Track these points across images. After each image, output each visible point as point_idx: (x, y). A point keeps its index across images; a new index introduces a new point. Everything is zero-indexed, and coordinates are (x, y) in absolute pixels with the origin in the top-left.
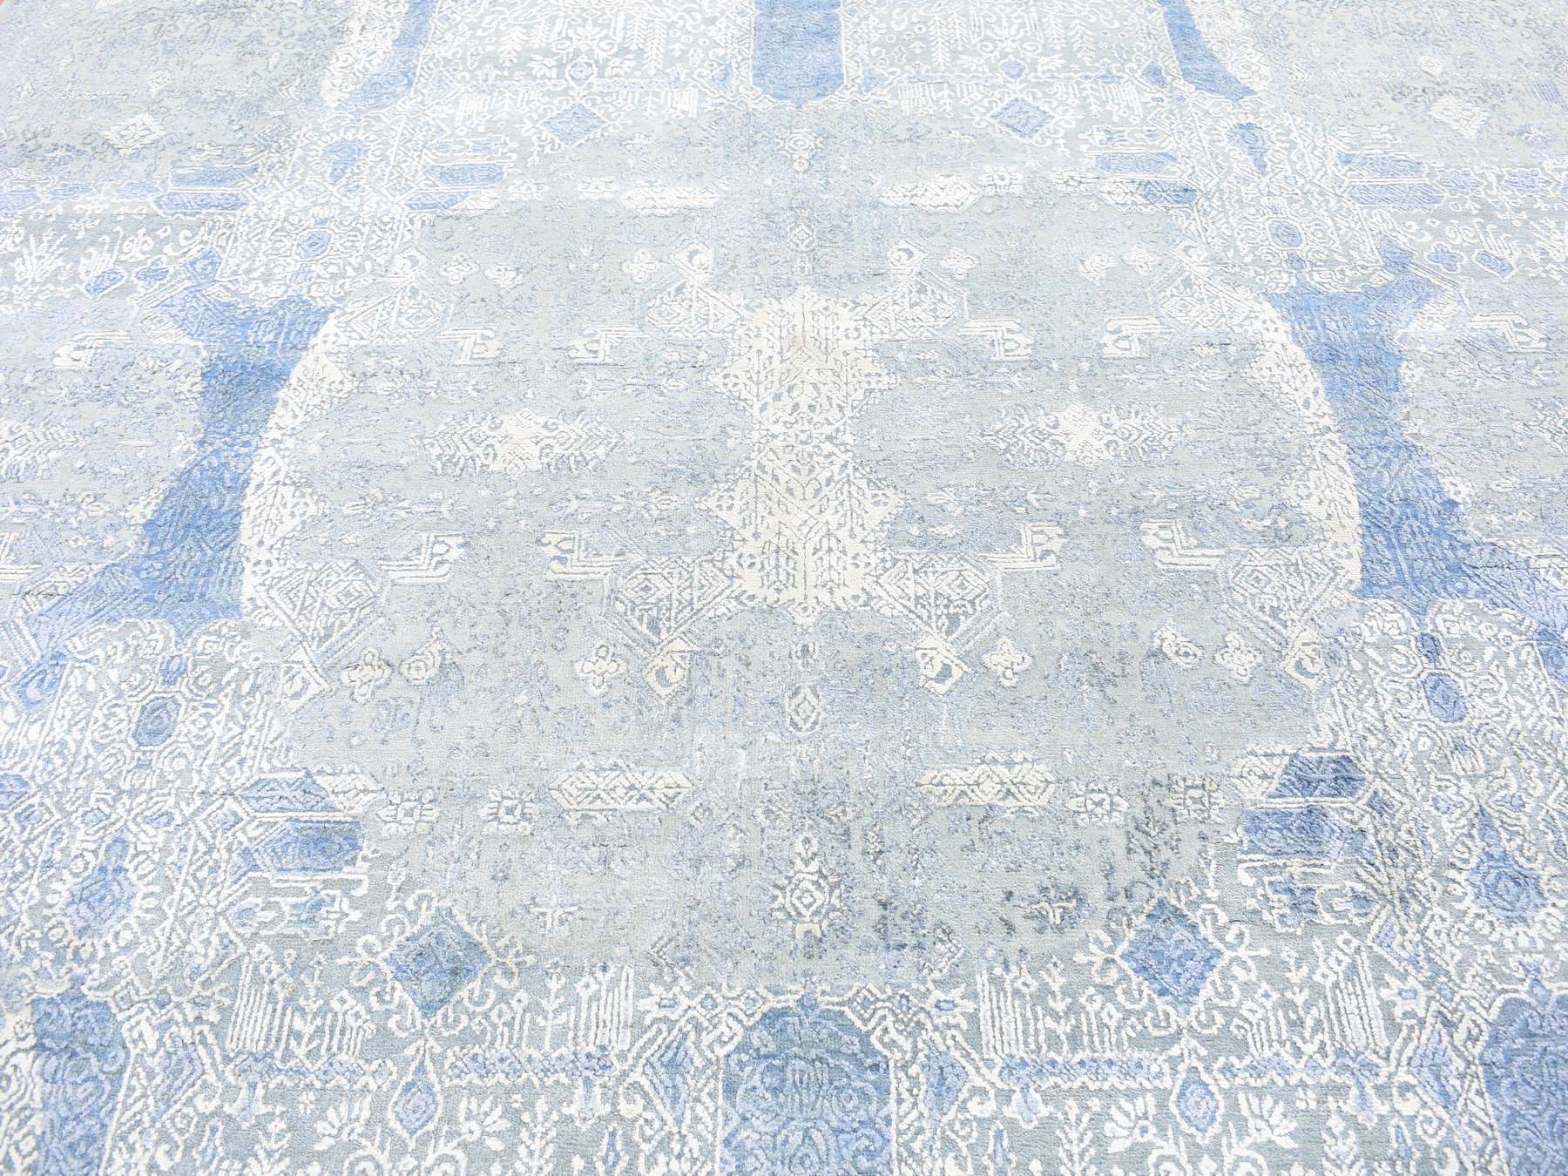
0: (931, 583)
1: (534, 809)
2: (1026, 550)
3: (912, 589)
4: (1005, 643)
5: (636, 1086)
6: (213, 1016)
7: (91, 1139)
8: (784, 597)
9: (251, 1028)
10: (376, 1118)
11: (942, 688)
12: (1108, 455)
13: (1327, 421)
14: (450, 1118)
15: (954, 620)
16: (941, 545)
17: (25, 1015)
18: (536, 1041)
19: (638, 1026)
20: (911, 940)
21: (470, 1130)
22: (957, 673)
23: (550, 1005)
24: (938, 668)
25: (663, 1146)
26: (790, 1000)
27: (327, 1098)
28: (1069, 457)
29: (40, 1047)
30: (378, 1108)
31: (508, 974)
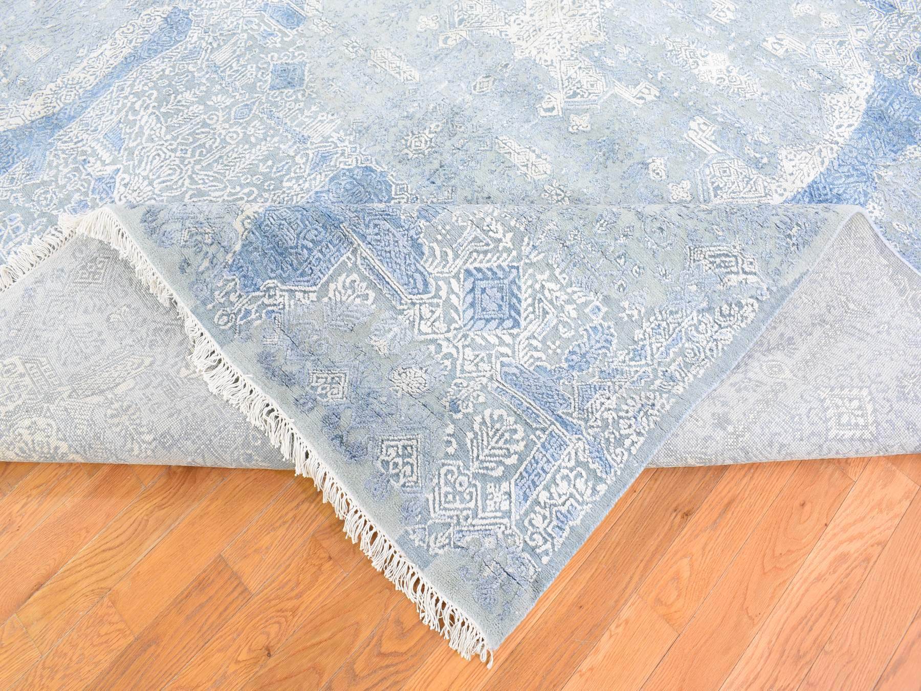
0: (582, 77)
1: (361, 52)
2: (635, 92)
3: (571, 72)
4: (586, 117)
5: (307, 154)
6: (215, 45)
7: (156, 51)
8: (518, 43)
9: (220, 57)
10: (229, 108)
11: (543, 113)
12: (714, 82)
13: (841, 140)
14: (248, 123)
15: (575, 94)
16: (602, 67)
17: (170, 8)
18: (292, 120)
19: (326, 139)
20: (438, 183)
21: (250, 131)
22: (555, 113)
23: (306, 113)
24: (550, 106)
25: (298, 178)
26: (379, 169)
27: (224, 91)
28: (696, 71)
29: (166, 19)
30: (233, 105)
31: (303, 95)
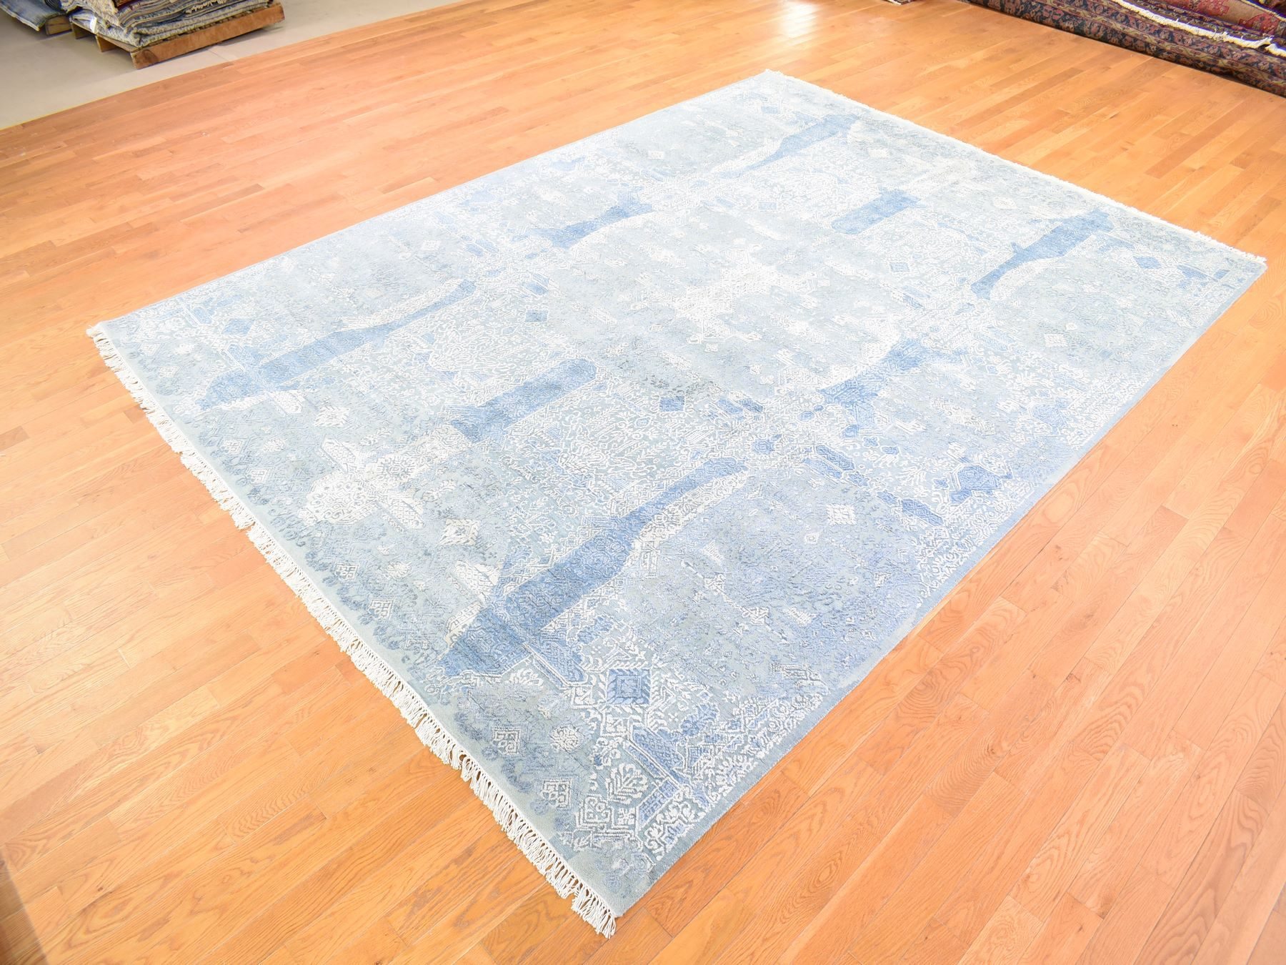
0: (717, 329)
1: (582, 309)
2: (747, 336)
3: (710, 325)
4: (716, 346)
5: (547, 353)
6: (491, 299)
7: (454, 301)
8: (679, 310)
9: (495, 305)
10: (500, 328)
11: (690, 342)
12: (797, 334)
13: (870, 364)
14: (512, 336)
15: (711, 335)
16: (729, 324)
17: (462, 280)
18: (539, 336)
19: (558, 346)
20: (624, 368)
21: (513, 339)
22: (697, 343)
23: (547, 333)
24: (695, 339)
25: (541, 362)
26: (590, 361)
27: (496, 320)
28: (787, 329)
29: (460, 286)
30: (502, 327)
31: (546, 325)
